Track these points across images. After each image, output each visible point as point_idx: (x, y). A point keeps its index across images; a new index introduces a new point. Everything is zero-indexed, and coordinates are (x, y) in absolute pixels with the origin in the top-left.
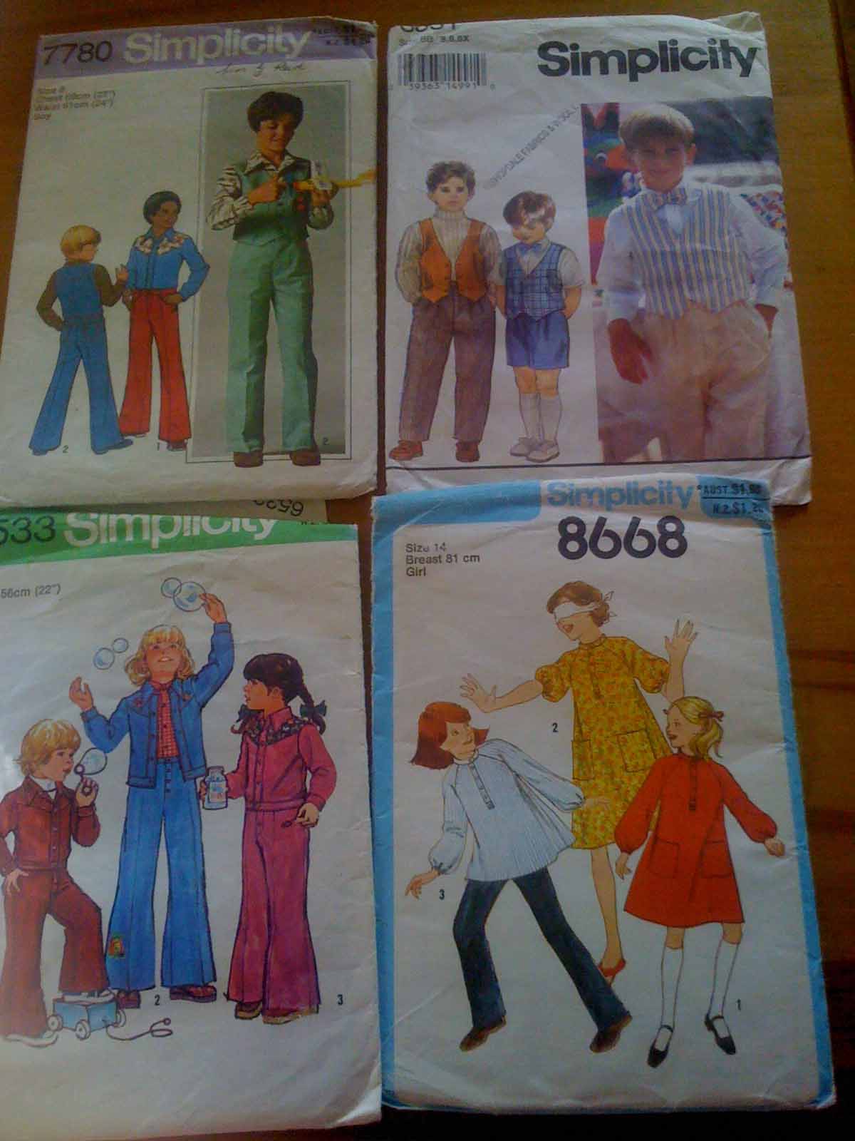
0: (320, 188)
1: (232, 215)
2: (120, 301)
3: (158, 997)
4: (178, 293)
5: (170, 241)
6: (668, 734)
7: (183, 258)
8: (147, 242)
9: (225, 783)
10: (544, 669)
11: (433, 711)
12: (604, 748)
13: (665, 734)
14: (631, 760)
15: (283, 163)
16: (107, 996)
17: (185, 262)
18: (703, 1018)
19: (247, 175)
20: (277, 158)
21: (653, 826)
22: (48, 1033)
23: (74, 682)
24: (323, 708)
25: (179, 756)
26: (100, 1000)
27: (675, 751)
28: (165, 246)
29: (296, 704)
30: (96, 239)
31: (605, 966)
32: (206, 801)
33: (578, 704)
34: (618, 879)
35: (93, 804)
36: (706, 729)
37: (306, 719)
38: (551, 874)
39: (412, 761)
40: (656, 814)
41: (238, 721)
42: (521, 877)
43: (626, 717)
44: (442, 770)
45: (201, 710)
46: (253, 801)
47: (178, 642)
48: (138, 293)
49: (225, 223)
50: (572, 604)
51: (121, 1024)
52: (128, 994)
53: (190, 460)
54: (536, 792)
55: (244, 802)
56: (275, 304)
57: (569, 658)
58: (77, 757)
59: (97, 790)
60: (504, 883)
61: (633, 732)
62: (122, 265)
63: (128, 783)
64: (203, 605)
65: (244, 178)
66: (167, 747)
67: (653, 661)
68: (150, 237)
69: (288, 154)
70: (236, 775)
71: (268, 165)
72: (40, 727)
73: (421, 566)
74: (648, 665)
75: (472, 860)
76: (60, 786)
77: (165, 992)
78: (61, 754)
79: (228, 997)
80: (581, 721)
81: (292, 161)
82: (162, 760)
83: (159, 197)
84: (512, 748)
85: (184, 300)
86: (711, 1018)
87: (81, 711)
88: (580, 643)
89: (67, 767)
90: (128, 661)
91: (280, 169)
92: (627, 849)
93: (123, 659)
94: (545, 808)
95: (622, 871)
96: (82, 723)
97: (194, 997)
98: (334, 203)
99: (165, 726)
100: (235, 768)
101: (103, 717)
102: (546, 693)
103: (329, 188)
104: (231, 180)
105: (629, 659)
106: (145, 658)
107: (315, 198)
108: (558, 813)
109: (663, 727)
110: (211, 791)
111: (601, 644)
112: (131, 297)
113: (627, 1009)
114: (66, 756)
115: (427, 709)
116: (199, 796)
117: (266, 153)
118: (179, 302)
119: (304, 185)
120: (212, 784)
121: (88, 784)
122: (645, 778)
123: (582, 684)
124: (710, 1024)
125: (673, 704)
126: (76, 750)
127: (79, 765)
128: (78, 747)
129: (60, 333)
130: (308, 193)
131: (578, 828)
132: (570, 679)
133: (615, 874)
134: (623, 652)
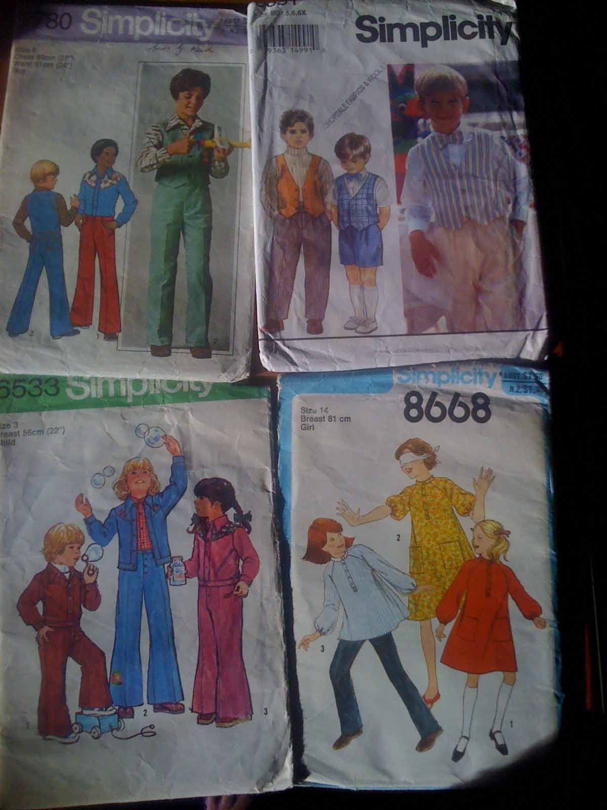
0: (221, 147)
1: (155, 162)
2: (73, 223)
3: (145, 711)
4: (116, 221)
5: (110, 178)
6: (473, 545)
7: (119, 193)
8: (92, 178)
9: (184, 567)
10: (392, 498)
11: (318, 524)
12: (430, 552)
13: (471, 544)
14: (448, 561)
15: (194, 125)
16: (111, 711)
17: (120, 197)
18: (488, 733)
19: (168, 132)
20: (190, 122)
21: (461, 607)
22: (73, 735)
23: (78, 497)
24: (249, 516)
25: (152, 549)
26: (107, 713)
27: (478, 556)
28: (106, 182)
29: (231, 513)
30: (56, 172)
31: (427, 698)
32: (172, 581)
33: (414, 523)
34: (437, 640)
35: (95, 582)
36: (498, 541)
37: (238, 523)
38: (394, 637)
39: (304, 558)
40: (463, 599)
41: (191, 525)
42: (375, 639)
43: (445, 532)
44: (323, 565)
45: (166, 518)
46: (204, 580)
47: (148, 470)
48: (87, 218)
49: (150, 168)
50: (412, 453)
51: (122, 728)
52: (125, 709)
53: (119, 348)
54: (385, 581)
55: (197, 581)
56: (184, 233)
57: (409, 490)
58: (83, 550)
59: (98, 573)
60: (364, 641)
61: (450, 542)
62: (75, 195)
63: (118, 568)
64: (165, 443)
65: (165, 134)
66: (143, 543)
67: (465, 494)
68: (95, 173)
69: (199, 118)
70: (191, 562)
71: (182, 125)
72: (56, 529)
73: (311, 424)
74: (461, 497)
75: (342, 627)
76: (72, 569)
77: (150, 708)
78: (72, 548)
79: (192, 710)
80: (416, 532)
81: (201, 123)
82: (141, 552)
83: (103, 142)
84: (370, 551)
85: (119, 227)
86: (493, 732)
87: (84, 517)
88: (417, 481)
89: (77, 556)
90: (115, 482)
91: (192, 129)
92: (444, 622)
93: (111, 481)
94: (390, 591)
95: (440, 636)
96: (85, 526)
97: (170, 710)
98: (230, 159)
99: (142, 529)
100: (190, 557)
101: (99, 521)
102: (393, 514)
103: (227, 147)
104: (156, 135)
105: (449, 493)
106: (126, 481)
107: (216, 153)
108: (400, 596)
109: (470, 540)
110: (175, 572)
111: (430, 482)
112: (81, 221)
113: (440, 725)
114: (75, 548)
115: (314, 523)
116: (167, 576)
117: (183, 117)
118: (116, 228)
119: (208, 143)
120: (175, 568)
121: (92, 567)
122: (457, 573)
123: (417, 509)
124: (492, 736)
125: (477, 524)
126: (82, 545)
127: (84, 555)
128: (84, 542)
129: (29, 244)
130: (211, 150)
131: (412, 606)
132: (409, 504)
133: (436, 638)
134: (445, 488)
